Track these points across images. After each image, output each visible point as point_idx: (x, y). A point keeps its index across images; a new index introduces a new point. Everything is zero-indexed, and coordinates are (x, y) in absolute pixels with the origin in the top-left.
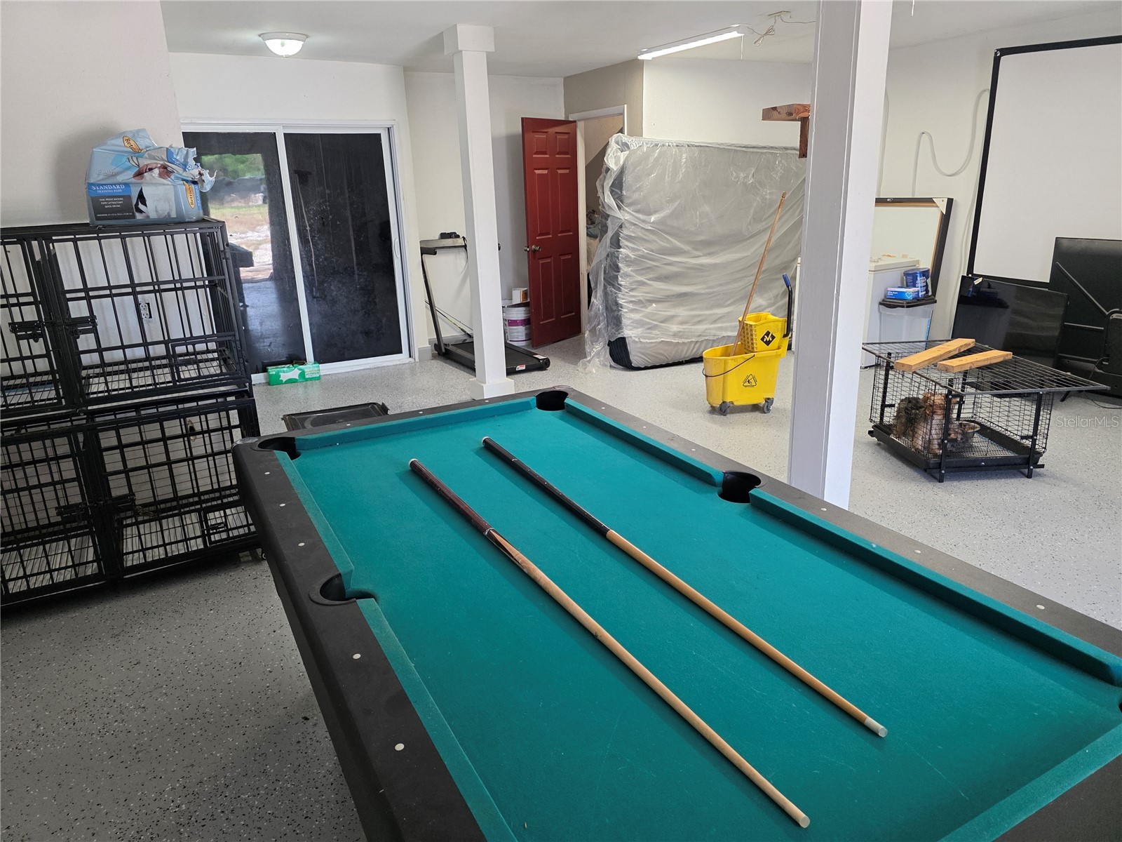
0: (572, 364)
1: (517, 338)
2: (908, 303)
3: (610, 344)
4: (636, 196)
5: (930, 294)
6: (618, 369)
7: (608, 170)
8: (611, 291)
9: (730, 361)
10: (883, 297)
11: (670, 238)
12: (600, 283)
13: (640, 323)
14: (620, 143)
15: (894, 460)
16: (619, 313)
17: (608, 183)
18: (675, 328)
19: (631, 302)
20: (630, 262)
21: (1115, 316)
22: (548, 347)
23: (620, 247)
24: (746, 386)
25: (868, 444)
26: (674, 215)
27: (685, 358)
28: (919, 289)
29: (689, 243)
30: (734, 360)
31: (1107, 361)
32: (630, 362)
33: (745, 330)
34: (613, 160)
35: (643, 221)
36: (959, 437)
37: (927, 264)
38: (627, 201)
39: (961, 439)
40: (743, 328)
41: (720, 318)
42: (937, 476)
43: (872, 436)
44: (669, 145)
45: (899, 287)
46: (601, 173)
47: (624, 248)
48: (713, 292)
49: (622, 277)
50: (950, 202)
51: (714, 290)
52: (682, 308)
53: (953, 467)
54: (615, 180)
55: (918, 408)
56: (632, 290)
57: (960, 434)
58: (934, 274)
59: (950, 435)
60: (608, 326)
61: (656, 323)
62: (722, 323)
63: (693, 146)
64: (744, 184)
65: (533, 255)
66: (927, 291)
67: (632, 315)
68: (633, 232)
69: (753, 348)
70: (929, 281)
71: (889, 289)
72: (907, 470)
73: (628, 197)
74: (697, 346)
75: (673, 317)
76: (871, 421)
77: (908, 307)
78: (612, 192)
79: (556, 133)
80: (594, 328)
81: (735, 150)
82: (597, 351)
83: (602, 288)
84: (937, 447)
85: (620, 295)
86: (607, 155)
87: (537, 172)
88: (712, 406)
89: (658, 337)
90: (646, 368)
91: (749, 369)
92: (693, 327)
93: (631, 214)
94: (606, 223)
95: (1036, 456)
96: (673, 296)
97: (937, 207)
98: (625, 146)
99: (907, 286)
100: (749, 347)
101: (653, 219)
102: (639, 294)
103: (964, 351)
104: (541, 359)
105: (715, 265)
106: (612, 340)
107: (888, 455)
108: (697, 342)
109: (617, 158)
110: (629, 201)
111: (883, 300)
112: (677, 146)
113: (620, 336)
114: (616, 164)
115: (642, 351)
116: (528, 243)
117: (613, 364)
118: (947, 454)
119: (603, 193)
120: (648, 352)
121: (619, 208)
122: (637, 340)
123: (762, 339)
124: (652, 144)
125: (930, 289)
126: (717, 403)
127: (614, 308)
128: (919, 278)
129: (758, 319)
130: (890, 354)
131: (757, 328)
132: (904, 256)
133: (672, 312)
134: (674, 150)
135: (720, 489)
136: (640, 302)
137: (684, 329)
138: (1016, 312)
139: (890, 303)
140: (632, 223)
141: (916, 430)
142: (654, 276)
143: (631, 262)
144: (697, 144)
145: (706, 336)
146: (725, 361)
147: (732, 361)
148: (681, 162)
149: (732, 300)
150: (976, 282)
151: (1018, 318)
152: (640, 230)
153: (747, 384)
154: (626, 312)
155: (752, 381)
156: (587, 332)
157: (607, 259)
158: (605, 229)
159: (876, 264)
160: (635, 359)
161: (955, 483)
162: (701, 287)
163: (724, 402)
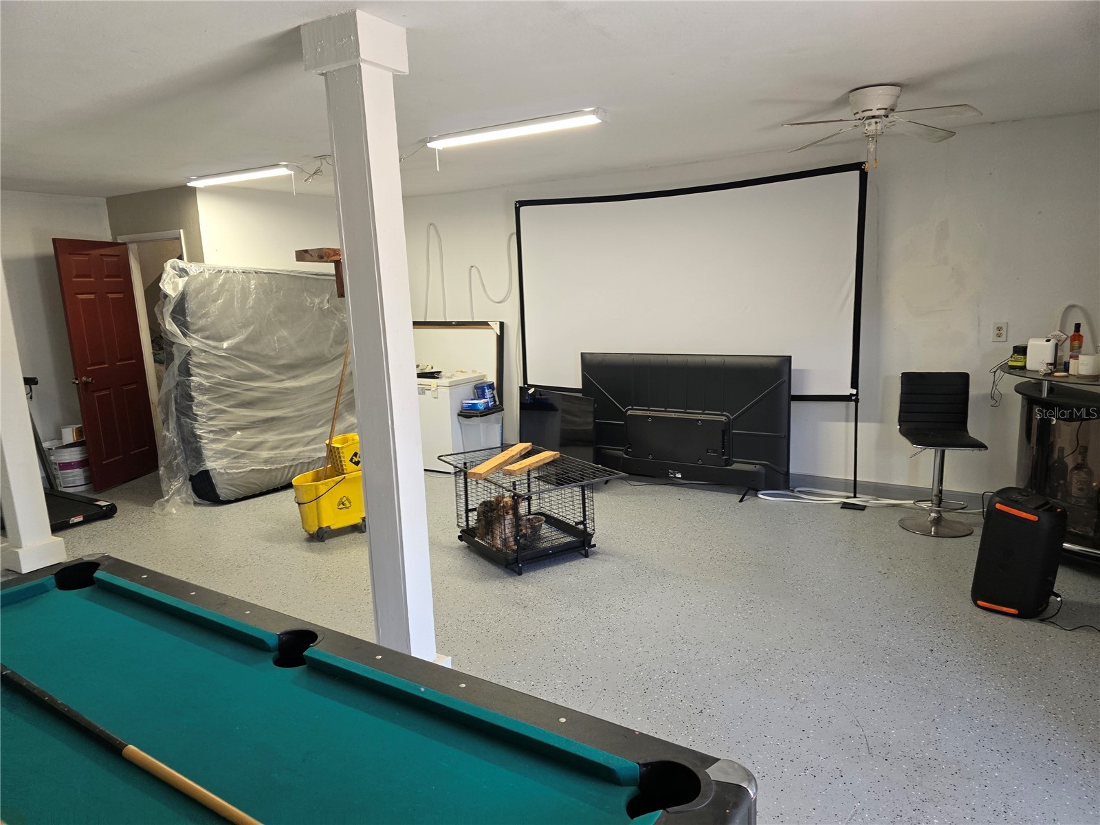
0: (147, 506)
1: (74, 483)
2: (481, 413)
3: (192, 479)
4: (202, 322)
5: (498, 403)
6: (205, 505)
7: (166, 296)
8: (186, 422)
9: (320, 486)
10: (460, 409)
11: (246, 363)
12: (172, 416)
13: (223, 454)
14: (177, 268)
15: (481, 560)
16: (198, 445)
17: (169, 309)
18: (265, 454)
19: (211, 432)
20: (203, 390)
21: (629, 412)
22: (116, 489)
23: (191, 375)
24: (341, 509)
25: (460, 548)
26: (248, 340)
27: (279, 484)
28: (488, 400)
29: (270, 367)
30: (325, 484)
31: (630, 448)
32: (217, 496)
33: (333, 453)
34: (171, 285)
35: (215, 348)
36: (529, 531)
37: (492, 378)
38: (193, 328)
39: (531, 532)
40: (331, 451)
41: (313, 440)
42: (517, 569)
43: (461, 541)
44: (234, 272)
45: (472, 399)
46: (159, 299)
47: (195, 376)
48: (302, 415)
49: (196, 406)
50: (502, 324)
51: (304, 412)
52: (271, 433)
53: (529, 560)
54: (175, 307)
55: (492, 511)
56: (211, 419)
57: (529, 528)
58: (500, 386)
59: (521, 530)
60: (187, 460)
61: (242, 451)
62: (316, 444)
63: (261, 272)
64: (321, 309)
65: (84, 389)
66: (495, 401)
67: (214, 446)
68: (205, 360)
69: (343, 470)
70: (495, 392)
71: (464, 402)
72: (492, 569)
73: (194, 324)
74: (292, 470)
75: (262, 443)
76: (459, 526)
77: (481, 416)
78: (174, 319)
79: (101, 255)
80: (170, 463)
81: (306, 277)
82: (177, 490)
83: (175, 419)
84: (513, 543)
85: (196, 426)
86: (162, 281)
87: (80, 297)
88: (310, 534)
89: (246, 466)
90: (237, 500)
91: (341, 491)
92: (285, 451)
93: (199, 341)
94: (171, 351)
95: (589, 538)
96: (259, 421)
97: (492, 329)
98: (183, 272)
99: (479, 398)
100: (339, 469)
101: (225, 345)
102: (219, 423)
103: (524, 454)
104: (104, 506)
105: (300, 389)
106: (194, 474)
107: (476, 556)
108: (291, 466)
109: (175, 285)
110: (195, 328)
111: (461, 412)
112: (243, 272)
113: (202, 469)
114: (174, 289)
115: (230, 482)
116: (76, 374)
117: (197, 500)
118: (521, 548)
119: (163, 319)
120: (238, 483)
121: (185, 335)
122: (222, 471)
123: (351, 460)
124: (214, 270)
125: (497, 399)
126: (314, 529)
127: (192, 440)
128: (486, 391)
129: (345, 441)
130: (465, 464)
131: (344, 450)
132: (474, 372)
133: (260, 438)
134: (241, 277)
135: (275, 654)
136: (222, 431)
137: (275, 454)
138: (565, 411)
139: (467, 413)
140: (202, 350)
141: (494, 530)
142: (237, 402)
143: (206, 389)
144: (265, 271)
145: (301, 459)
146: (316, 488)
147: (323, 486)
148: (250, 288)
149: (323, 421)
150: (531, 391)
151: (569, 417)
152: (212, 357)
153: (341, 506)
154: (206, 443)
155: (346, 502)
156: (162, 468)
157: (177, 388)
158: (171, 358)
159: (451, 380)
160: (223, 491)
161: (532, 574)
162: (289, 410)
163: (320, 528)
